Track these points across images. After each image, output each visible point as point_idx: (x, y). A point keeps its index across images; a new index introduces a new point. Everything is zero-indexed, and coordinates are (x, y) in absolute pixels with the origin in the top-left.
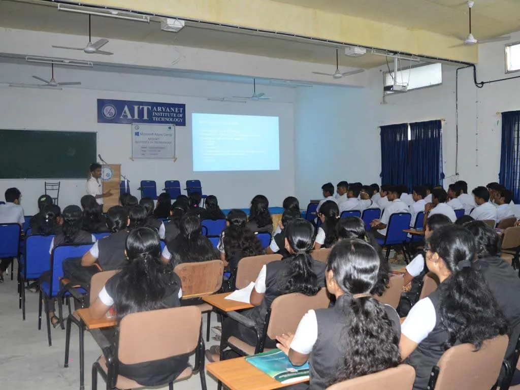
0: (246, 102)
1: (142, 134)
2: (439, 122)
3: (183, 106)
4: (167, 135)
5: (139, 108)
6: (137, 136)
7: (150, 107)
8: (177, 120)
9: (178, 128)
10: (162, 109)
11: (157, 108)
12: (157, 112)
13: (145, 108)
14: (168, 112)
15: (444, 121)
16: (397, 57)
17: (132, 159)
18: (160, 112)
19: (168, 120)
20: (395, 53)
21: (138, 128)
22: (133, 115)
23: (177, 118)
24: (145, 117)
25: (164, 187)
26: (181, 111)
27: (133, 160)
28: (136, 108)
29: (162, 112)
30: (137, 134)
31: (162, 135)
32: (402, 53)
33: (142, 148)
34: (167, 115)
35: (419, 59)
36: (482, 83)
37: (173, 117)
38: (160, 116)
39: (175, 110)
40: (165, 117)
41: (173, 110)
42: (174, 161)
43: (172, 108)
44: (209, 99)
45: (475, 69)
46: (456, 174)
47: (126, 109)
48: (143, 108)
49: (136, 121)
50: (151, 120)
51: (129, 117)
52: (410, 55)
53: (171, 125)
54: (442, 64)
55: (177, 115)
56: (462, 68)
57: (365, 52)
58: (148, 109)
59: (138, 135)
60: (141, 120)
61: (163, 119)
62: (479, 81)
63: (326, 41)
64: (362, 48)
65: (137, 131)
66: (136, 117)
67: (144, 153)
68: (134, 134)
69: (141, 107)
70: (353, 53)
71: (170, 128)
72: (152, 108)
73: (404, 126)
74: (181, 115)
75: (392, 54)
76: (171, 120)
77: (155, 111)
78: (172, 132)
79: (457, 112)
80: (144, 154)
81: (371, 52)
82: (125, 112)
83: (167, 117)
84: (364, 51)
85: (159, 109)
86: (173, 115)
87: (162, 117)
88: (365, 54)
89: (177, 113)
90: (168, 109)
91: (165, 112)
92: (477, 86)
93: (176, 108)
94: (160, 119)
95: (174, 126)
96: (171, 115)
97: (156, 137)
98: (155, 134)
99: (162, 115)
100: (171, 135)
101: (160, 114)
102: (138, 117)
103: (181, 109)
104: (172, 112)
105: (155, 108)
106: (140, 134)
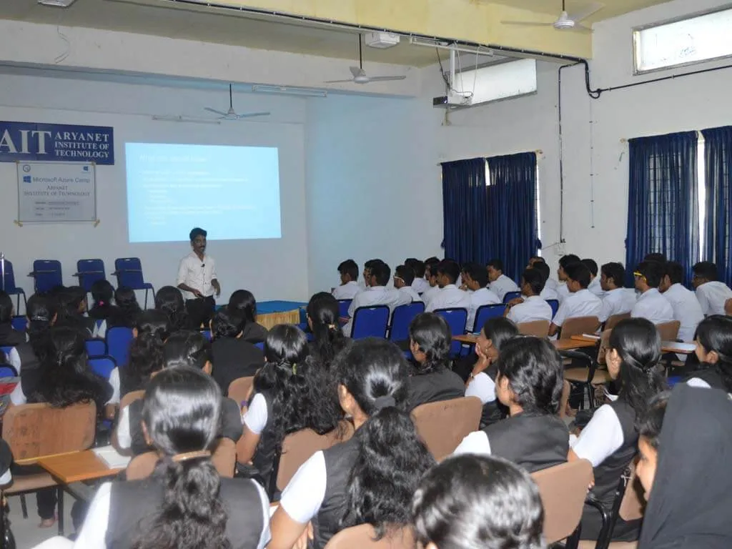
0: (219, 123)
1: (37, 180)
2: (533, 155)
3: (109, 131)
4: (81, 181)
5: (29, 134)
6: (27, 183)
7: (50, 133)
8: (98, 154)
9: (99, 167)
10: (71, 136)
11: (62, 136)
12: (63, 140)
13: (41, 134)
14: (81, 141)
15: (541, 153)
16: (454, 49)
17: (19, 223)
18: (67, 140)
19: (82, 154)
20: (450, 42)
21: (28, 171)
22: (18, 146)
23: (98, 150)
24: (42, 150)
25: (77, 271)
26: (106, 140)
27: (21, 226)
28: (24, 133)
29: (72, 140)
30: (27, 179)
31: (72, 180)
32: (461, 43)
33: (37, 203)
34: (81, 145)
35: (491, 52)
36: (599, 91)
37: (92, 151)
38: (68, 149)
39: (94, 138)
40: (76, 149)
41: (92, 138)
42: (96, 225)
43: (89, 135)
44: (155, 118)
45: (587, 68)
46: (561, 242)
47: (6, 135)
48: (37, 135)
49: (25, 157)
50: (51, 155)
51: (13, 150)
52: (477, 45)
53: (88, 163)
54: (536, 60)
55: (98, 146)
56: (567, 66)
57: (398, 41)
58: (46, 135)
59: (29, 181)
60: (34, 154)
61: (73, 154)
62: (593, 88)
63: (329, 22)
64: (393, 35)
65: (27, 174)
66: (25, 150)
67: (39, 212)
68: (21, 179)
69: (33, 132)
70: (378, 42)
71: (86, 168)
72: (54, 134)
73: (479, 163)
74: (106, 147)
75: (446, 44)
76: (88, 154)
77: (58, 140)
78: (88, 175)
79: (560, 139)
80: (40, 215)
81: (408, 40)
82: (5, 142)
83: (81, 150)
84: (395, 39)
85: (67, 136)
86: (92, 146)
87: (72, 149)
88: (398, 44)
89: (98, 143)
90: (82, 135)
91: (77, 141)
92: (591, 95)
93: (97, 135)
94: (69, 153)
95: (93, 164)
96: (88, 146)
97: (61, 184)
98: (60, 180)
99: (72, 145)
100: (87, 181)
101: (68, 145)
102: (29, 150)
103: (106, 136)
104: (90, 141)
105: (58, 134)
106: (32, 179)
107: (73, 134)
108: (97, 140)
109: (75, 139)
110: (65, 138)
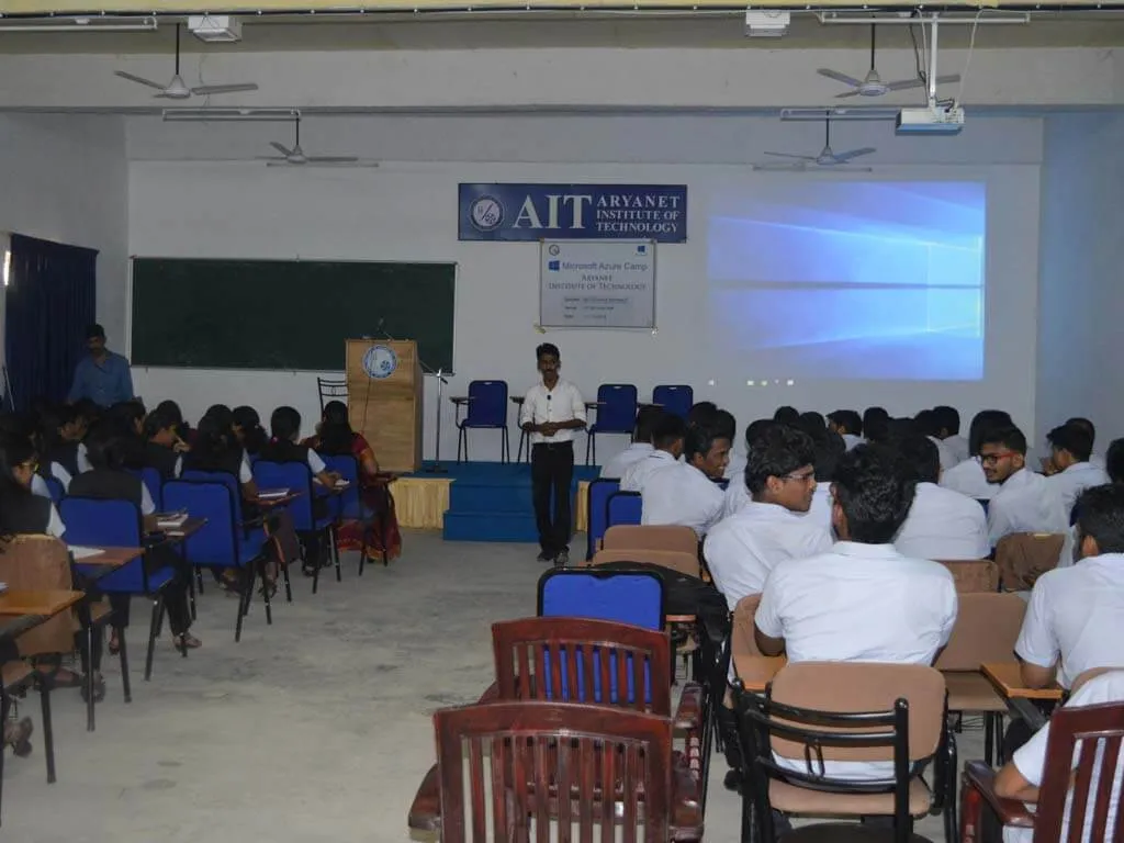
0: (870, 170)
1: (568, 266)
3: (681, 190)
4: (633, 267)
5: (560, 201)
6: (554, 272)
7: (589, 198)
8: (662, 227)
9: (661, 247)
10: (621, 202)
11: (608, 201)
12: (608, 208)
13: (578, 200)
14: (637, 208)
17: (540, 327)
18: (616, 208)
19: (636, 228)
21: (558, 252)
22: (544, 219)
23: (662, 221)
24: (577, 224)
26: (675, 205)
28: (553, 200)
29: (622, 208)
30: (554, 266)
31: (619, 267)
33: (567, 300)
34: (635, 215)
37: (652, 222)
38: (616, 220)
39: (657, 202)
40: (629, 220)
41: (653, 204)
42: (651, 335)
43: (648, 198)
44: (756, 168)
47: (528, 204)
48: (571, 201)
49: (554, 234)
50: (590, 231)
51: (536, 224)
53: (645, 241)
55: (661, 215)
58: (584, 201)
59: (557, 268)
60: (566, 231)
61: (623, 227)
65: (553, 259)
66: (553, 224)
67: (570, 312)
68: (546, 266)
69: (566, 198)
71: (642, 249)
72: (596, 199)
74: (674, 215)
76: (646, 227)
77: (601, 208)
78: (646, 259)
80: (571, 317)
82: (526, 213)
83: (635, 220)
85: (615, 201)
86: (652, 215)
87: (623, 220)
89: (663, 210)
90: (638, 199)
91: (630, 208)
93: (661, 198)
94: (617, 227)
95: (652, 242)
96: (646, 214)
97: (604, 272)
98: (602, 266)
99: (622, 214)
100: (644, 268)
101: (617, 214)
102: (558, 224)
103: (675, 198)
104: (650, 208)
105: (603, 199)
106: (561, 266)
107: (624, 198)
108: (660, 205)
109: (627, 205)
110: (612, 205)
